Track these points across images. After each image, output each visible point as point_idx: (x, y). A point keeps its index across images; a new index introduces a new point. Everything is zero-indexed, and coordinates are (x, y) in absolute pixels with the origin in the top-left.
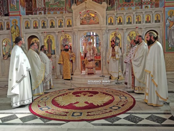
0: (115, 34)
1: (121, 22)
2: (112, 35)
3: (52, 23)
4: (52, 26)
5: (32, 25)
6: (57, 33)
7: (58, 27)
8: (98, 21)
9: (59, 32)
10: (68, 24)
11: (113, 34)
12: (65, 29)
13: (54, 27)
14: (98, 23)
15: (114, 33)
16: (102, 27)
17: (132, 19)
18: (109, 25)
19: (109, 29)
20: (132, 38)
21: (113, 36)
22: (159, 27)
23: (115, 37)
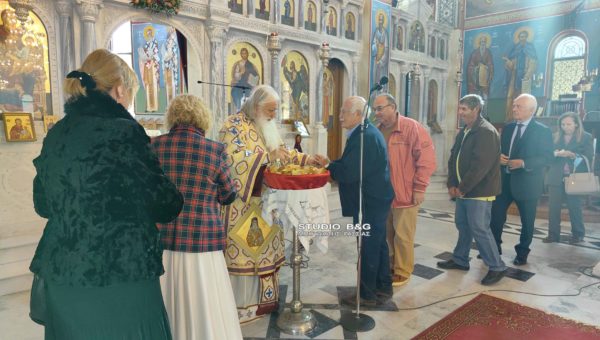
0: (244, 52)
2: (234, 52)
11: (238, 48)
15: (242, 46)
17: (296, 9)
19: (231, 29)
20: (291, 74)
21: (238, 57)
22: (351, 53)
23: (243, 64)
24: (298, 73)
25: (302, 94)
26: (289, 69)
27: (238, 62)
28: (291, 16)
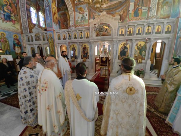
1: (132, 33)
2: (121, 45)
3: (75, 36)
4: (75, 38)
5: (62, 37)
6: (78, 43)
7: (79, 38)
8: (110, 33)
9: (80, 42)
10: (86, 36)
12: (85, 40)
13: (77, 39)
14: (110, 35)
16: (114, 38)
17: (142, 30)
18: (120, 36)
19: (119, 40)
22: (168, 38)
23: (123, 47)
24: (142, 47)
25: (143, 52)
26: (139, 46)
27: (122, 47)
28: (140, 32)
